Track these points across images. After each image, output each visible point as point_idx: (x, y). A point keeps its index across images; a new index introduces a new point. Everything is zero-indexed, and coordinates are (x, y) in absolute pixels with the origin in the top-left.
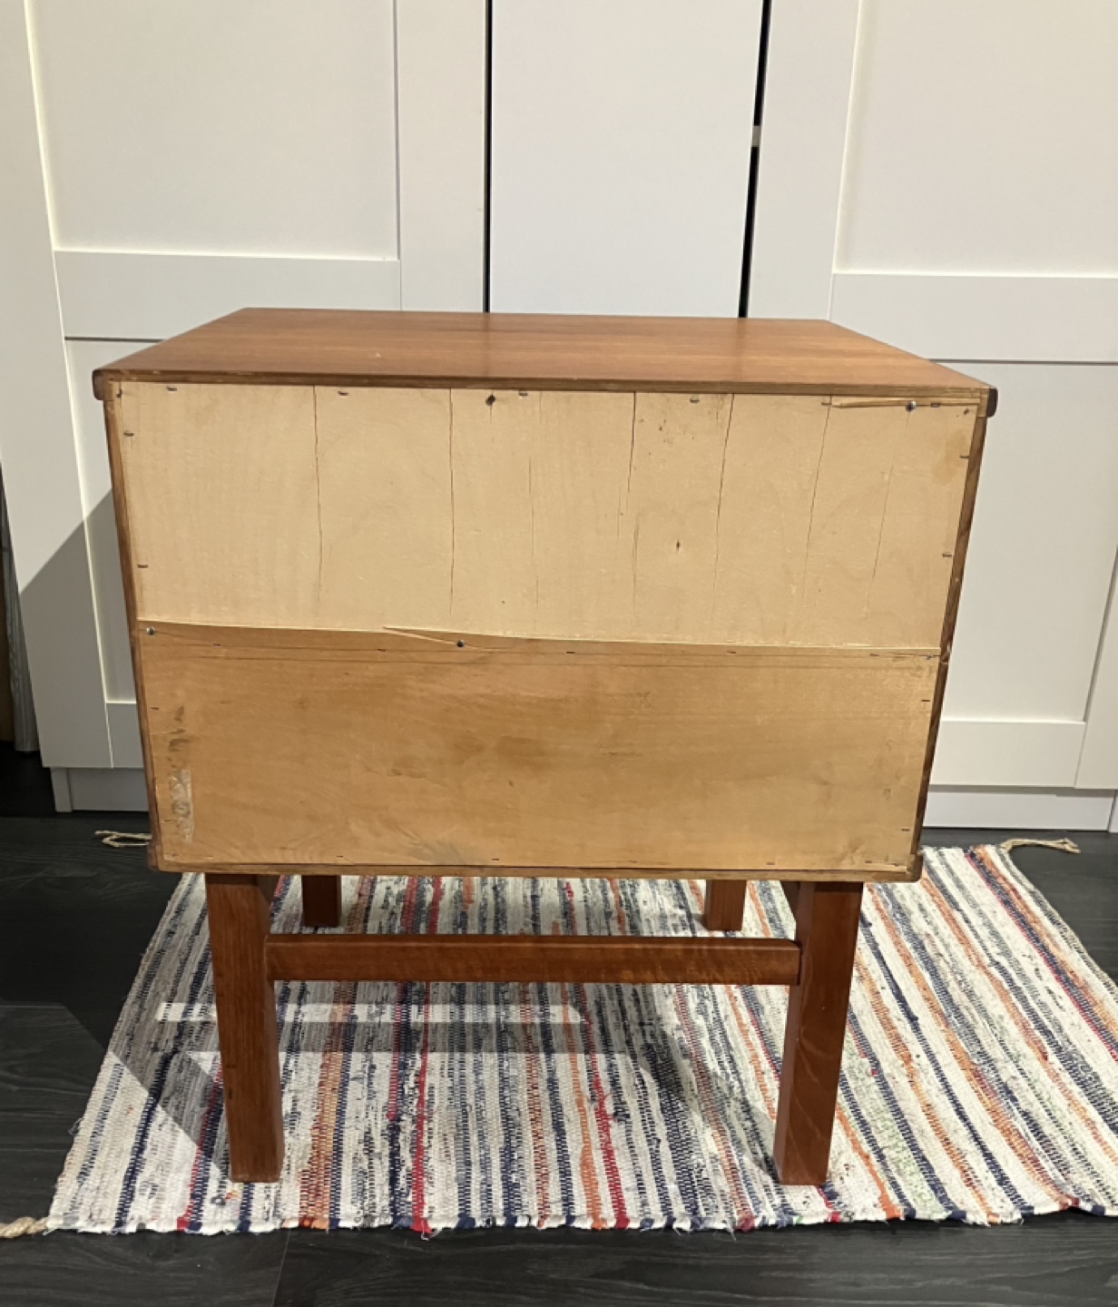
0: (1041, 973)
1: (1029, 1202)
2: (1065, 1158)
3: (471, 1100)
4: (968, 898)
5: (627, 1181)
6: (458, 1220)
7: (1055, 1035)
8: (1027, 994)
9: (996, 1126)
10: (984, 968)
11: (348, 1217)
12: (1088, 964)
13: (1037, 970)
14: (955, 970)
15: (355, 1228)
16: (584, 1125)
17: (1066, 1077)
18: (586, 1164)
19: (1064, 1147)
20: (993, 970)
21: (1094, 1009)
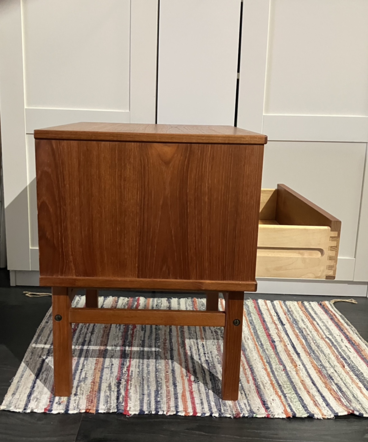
0: (343, 341)
1: (336, 411)
2: (350, 399)
3: (145, 375)
4: (318, 317)
5: (197, 401)
6: (139, 411)
7: (348, 360)
8: (339, 348)
9: (326, 388)
10: (323, 339)
11: (102, 409)
12: (360, 338)
13: (342, 340)
14: (313, 339)
15: (104, 413)
16: (183, 384)
17: (351, 373)
18: (184, 395)
19: (350, 395)
20: (327, 340)
21: (362, 352)
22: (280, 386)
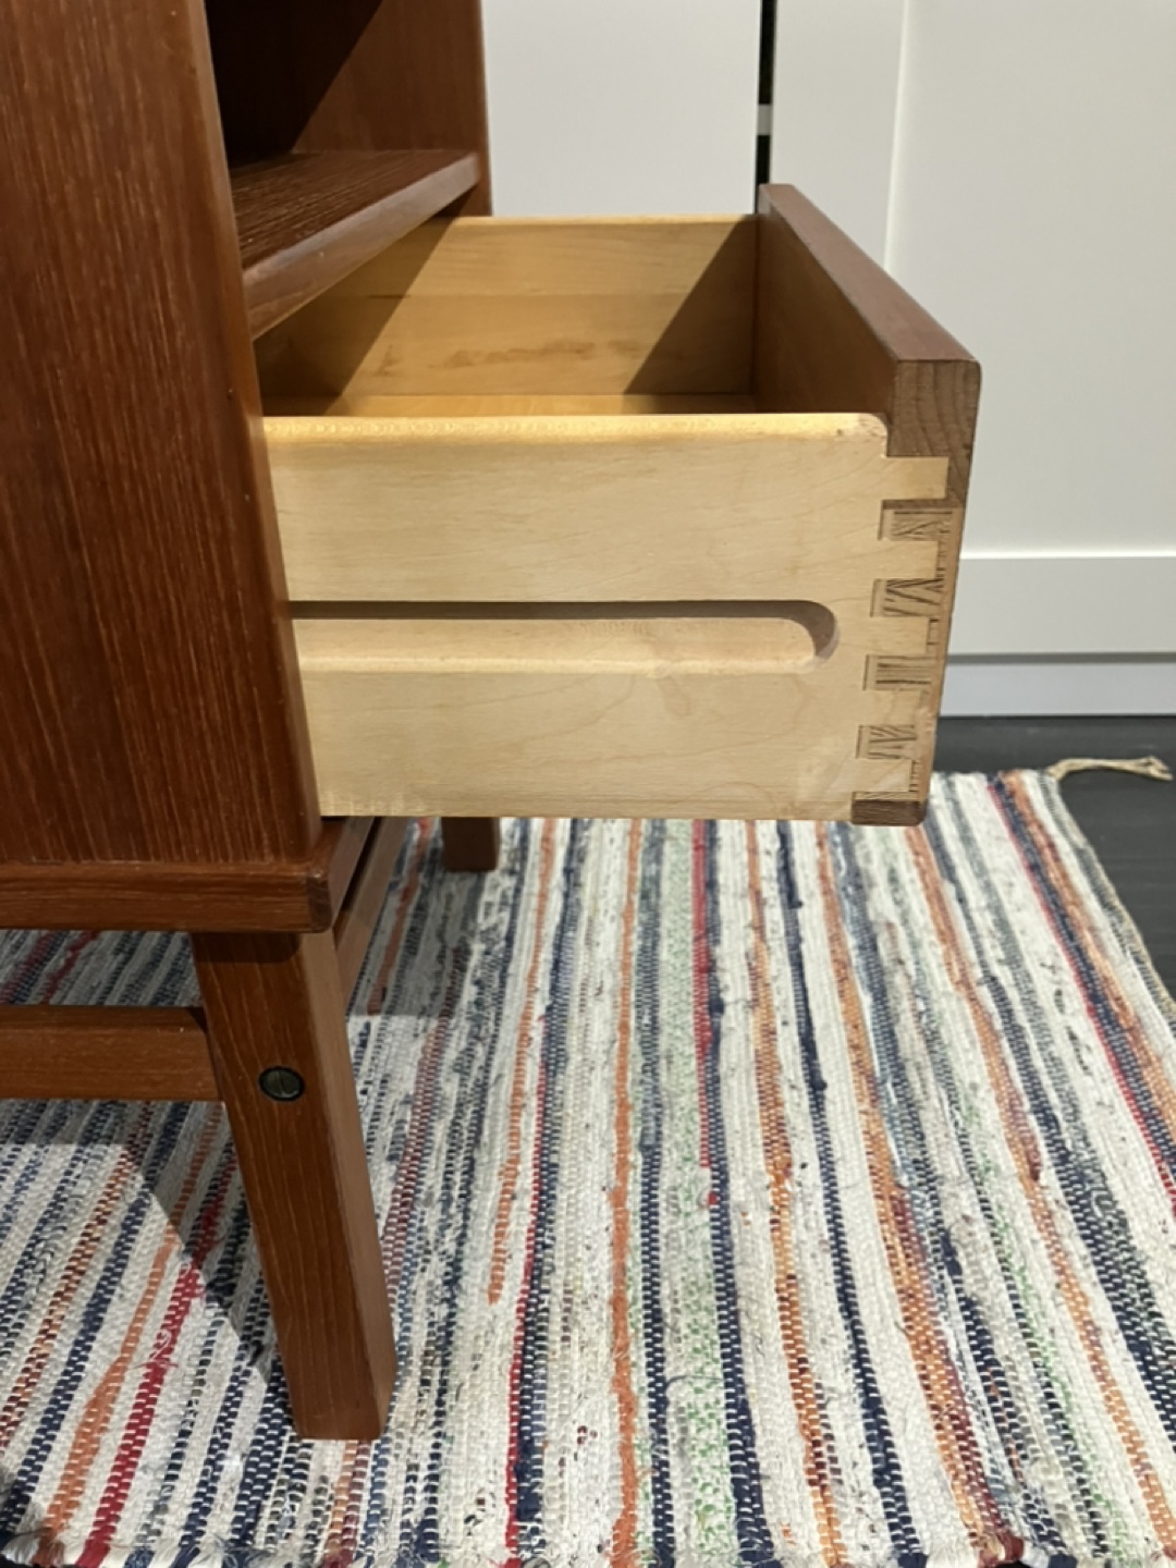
0: (1065, 1000)
1: (923, 1540)
2: (1024, 1418)
5: (156, 1444)
7: (1064, 1125)
9: (907, 1330)
10: (968, 987)
12: (1150, 986)
13: (1059, 993)
14: (917, 992)
16: (144, 1309)
17: (1065, 1221)
19: (1028, 1390)
20: (984, 993)
21: (1145, 1072)
22: (655, 1317)
